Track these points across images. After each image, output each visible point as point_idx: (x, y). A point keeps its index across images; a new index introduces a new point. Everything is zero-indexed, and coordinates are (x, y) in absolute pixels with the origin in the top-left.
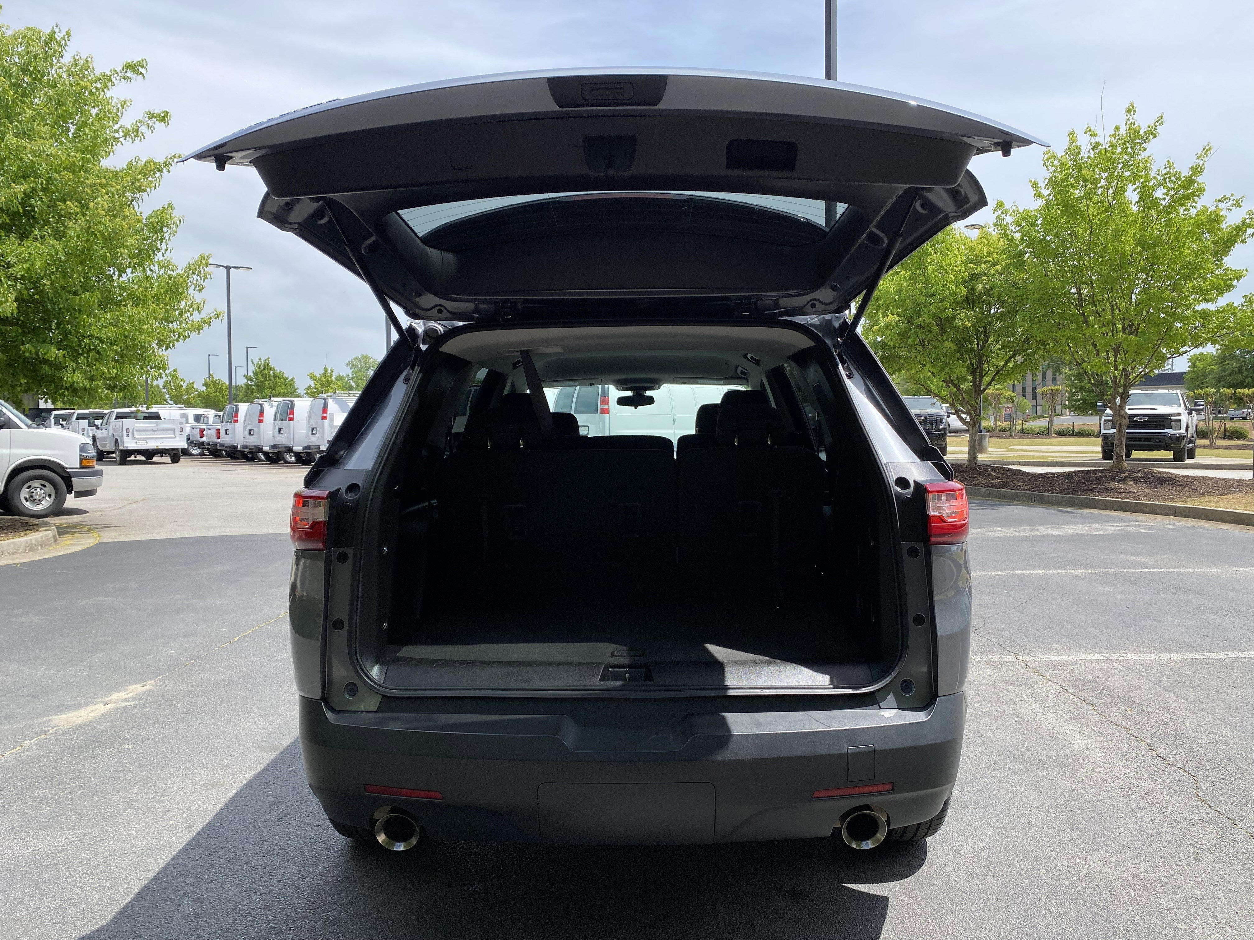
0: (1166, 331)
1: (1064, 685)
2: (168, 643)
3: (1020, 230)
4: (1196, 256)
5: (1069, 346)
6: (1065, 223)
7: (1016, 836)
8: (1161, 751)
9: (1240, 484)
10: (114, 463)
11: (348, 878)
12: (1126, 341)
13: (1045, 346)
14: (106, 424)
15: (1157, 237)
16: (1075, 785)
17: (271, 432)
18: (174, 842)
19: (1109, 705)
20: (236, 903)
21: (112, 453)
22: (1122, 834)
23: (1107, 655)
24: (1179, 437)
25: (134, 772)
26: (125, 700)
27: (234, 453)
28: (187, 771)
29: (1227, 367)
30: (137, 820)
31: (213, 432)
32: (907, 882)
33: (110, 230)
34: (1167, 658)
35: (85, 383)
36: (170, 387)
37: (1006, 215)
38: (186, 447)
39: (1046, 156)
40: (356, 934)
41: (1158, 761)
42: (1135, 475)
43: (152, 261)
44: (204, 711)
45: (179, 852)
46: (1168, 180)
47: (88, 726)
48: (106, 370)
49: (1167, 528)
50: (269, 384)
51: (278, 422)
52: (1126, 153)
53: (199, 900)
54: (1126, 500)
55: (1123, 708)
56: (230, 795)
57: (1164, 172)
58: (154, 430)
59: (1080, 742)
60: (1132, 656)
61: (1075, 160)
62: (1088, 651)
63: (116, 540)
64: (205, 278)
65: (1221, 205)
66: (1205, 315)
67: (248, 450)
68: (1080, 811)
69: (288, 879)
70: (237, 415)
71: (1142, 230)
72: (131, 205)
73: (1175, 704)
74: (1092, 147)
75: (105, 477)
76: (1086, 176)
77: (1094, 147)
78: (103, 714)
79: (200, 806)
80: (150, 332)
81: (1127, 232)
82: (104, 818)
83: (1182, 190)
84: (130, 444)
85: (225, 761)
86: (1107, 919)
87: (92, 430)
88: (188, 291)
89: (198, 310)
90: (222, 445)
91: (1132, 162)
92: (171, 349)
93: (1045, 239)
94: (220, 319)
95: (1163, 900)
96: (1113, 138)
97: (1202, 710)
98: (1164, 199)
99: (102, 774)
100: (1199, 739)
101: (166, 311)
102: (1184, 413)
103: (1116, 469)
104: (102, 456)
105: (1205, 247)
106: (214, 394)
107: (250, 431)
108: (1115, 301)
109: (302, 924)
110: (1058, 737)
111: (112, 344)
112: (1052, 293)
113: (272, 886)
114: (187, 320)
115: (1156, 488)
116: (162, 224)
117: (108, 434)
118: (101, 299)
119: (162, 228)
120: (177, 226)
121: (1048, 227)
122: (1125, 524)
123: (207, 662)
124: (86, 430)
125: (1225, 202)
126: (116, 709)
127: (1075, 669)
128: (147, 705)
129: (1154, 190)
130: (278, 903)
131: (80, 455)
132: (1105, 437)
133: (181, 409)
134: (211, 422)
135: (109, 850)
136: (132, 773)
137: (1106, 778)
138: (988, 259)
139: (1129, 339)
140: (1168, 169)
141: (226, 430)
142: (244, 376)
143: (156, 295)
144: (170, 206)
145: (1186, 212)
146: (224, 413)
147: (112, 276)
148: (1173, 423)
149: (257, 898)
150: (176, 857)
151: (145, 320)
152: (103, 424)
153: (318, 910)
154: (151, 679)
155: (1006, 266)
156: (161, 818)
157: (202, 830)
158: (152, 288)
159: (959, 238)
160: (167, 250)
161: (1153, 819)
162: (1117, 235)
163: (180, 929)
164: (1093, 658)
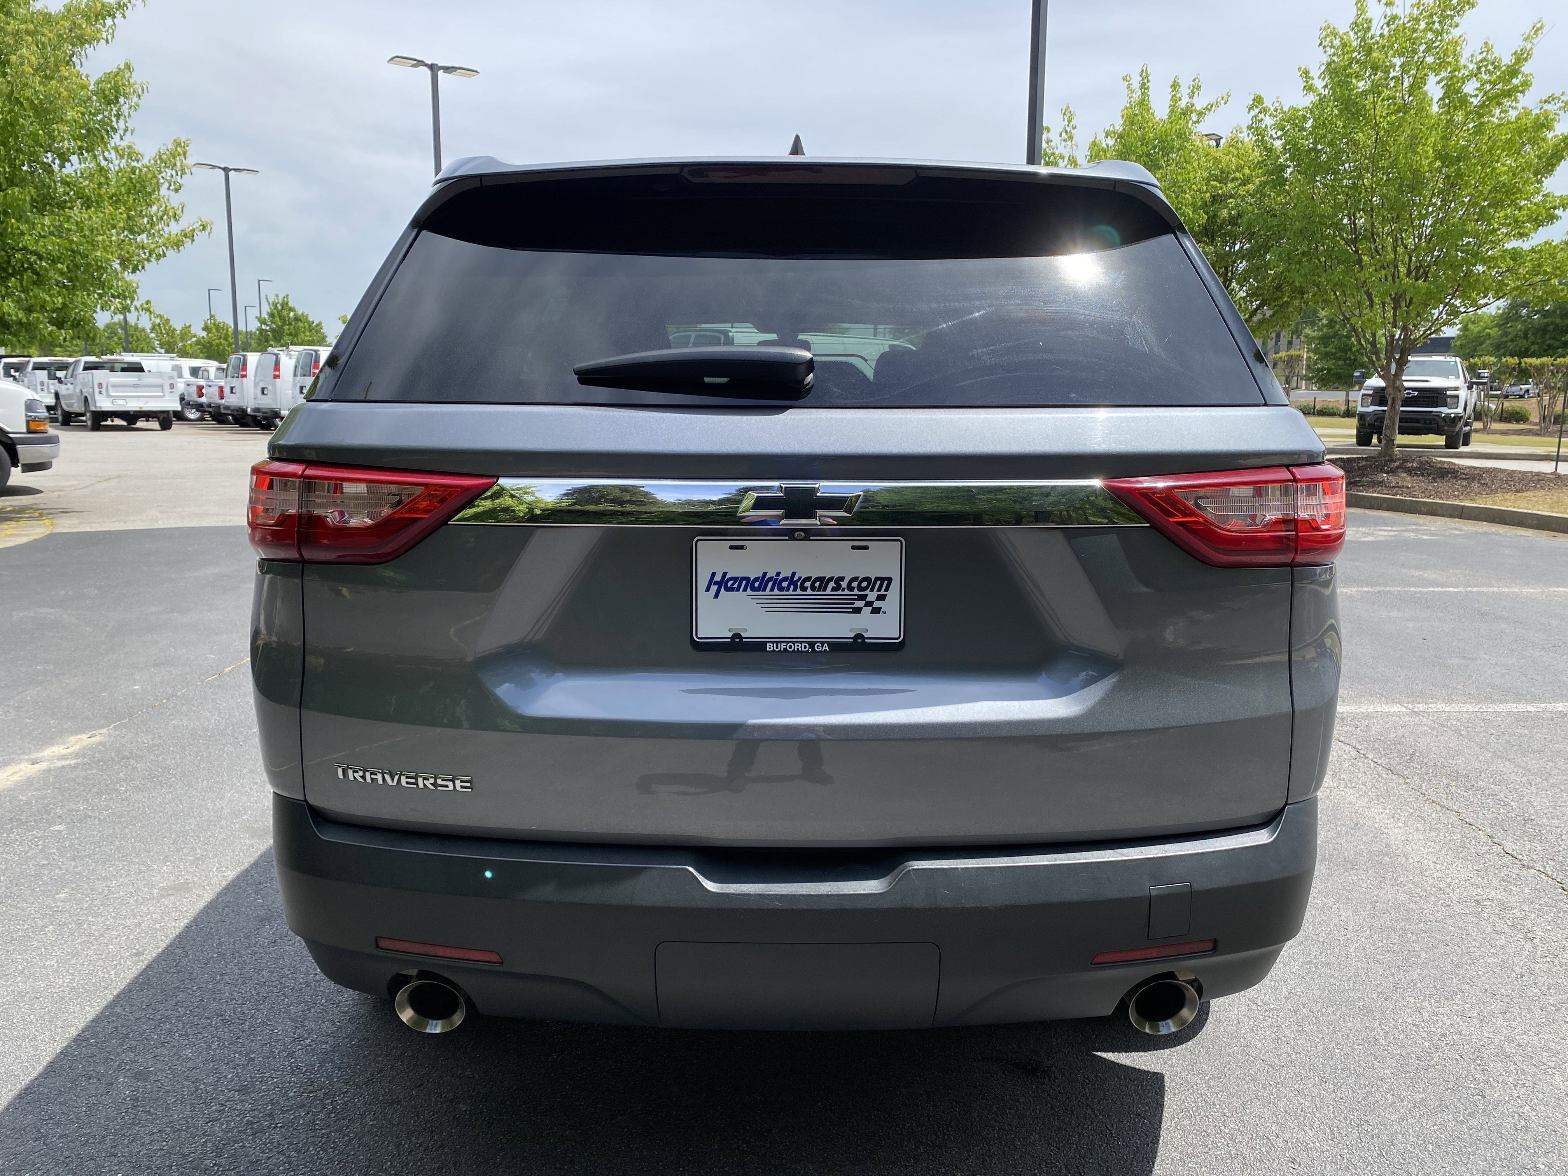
0: (1464, 276)
1: (1360, 748)
2: (133, 674)
3: (1282, 135)
4: (1514, 175)
5: (1335, 294)
6: (1344, 127)
7: (1332, 976)
8: (1509, 846)
9: (1540, 478)
10: (84, 428)
11: (368, 1040)
12: (1412, 289)
13: (1304, 294)
14: (72, 377)
15: (1464, 147)
16: (1402, 897)
17: (290, 392)
18: (112, 981)
19: (1425, 777)
20: (197, 1080)
21: (83, 415)
22: (1481, 973)
23: (1410, 706)
24: (1455, 417)
25: (64, 867)
26: (63, 757)
27: (243, 418)
28: (141, 867)
29: (1509, 330)
30: (61, 944)
31: (215, 391)
32: (1186, 1049)
33: (41, 97)
34: (1489, 710)
35: (20, 316)
36: (159, 331)
37: (1265, 115)
38: (179, 409)
39: (1324, 34)
40: (376, 1136)
41: (1507, 860)
42: (1409, 465)
43: (106, 147)
44: (174, 775)
45: (118, 996)
46: (1483, 69)
47: (6, 796)
48: (48, 298)
49: (1455, 535)
50: (289, 329)
51: (299, 378)
52: (1431, 30)
53: (140, 1076)
54: (1398, 497)
55: (1445, 782)
56: (201, 905)
57: (1479, 58)
58: (135, 386)
59: (1396, 831)
60: (1442, 707)
61: (1363, 39)
62: (1383, 699)
63: (75, 530)
64: (183, 173)
65: (1547, 107)
66: (1516, 255)
67: (261, 414)
68: (1414, 938)
69: (278, 1041)
70: (244, 368)
71: (1444, 138)
72: (71, 63)
73: (1513, 777)
74: (1386, 21)
75: (62, 445)
76: (1377, 60)
77: (1389, 21)
78: (28, 778)
79: (155, 921)
80: (107, 245)
81: (1427, 139)
82: (13, 939)
83: (1501, 84)
84: (104, 404)
85: (198, 851)
86: (1484, 1111)
87: (53, 384)
88: (159, 190)
89: (175, 217)
90: (227, 408)
91: (1438, 43)
92: (140, 271)
93: (1314, 149)
94: (207, 232)
95: (1557, 1079)
96: (1415, 8)
97: (1553, 785)
98: (1476, 96)
99: (17, 869)
100: (1557, 827)
101: (129, 218)
102: (1464, 387)
103: (1384, 457)
104: (68, 420)
105: (1526, 162)
106: (217, 341)
107: (263, 389)
108: (1401, 235)
109: (295, 1118)
110: (1364, 824)
111: (54, 262)
112: (1319, 222)
113: (253, 1052)
114: (161, 232)
115: (1436, 482)
116: (117, 92)
117: (75, 389)
118: (35, 196)
119: (117, 98)
120: (139, 96)
121: (1320, 132)
122: (1399, 529)
123: (184, 702)
124: (46, 384)
125: (1553, 103)
126: (49, 770)
127: (1370, 724)
128: (94, 765)
129: (1464, 83)
130: (261, 1082)
131: (27, 416)
132: (1362, 417)
133: (172, 359)
134: (212, 377)
135: (13, 991)
136: (60, 868)
137: (1441, 885)
138: (1238, 175)
139: (1416, 285)
140: (1485, 54)
141: (232, 388)
142: (257, 317)
143: (114, 195)
144: (128, 66)
145: (1503, 115)
146: (228, 366)
147: (50, 166)
148: (1449, 399)
149: (230, 1073)
150: (111, 1005)
151: (100, 228)
152: (68, 377)
153: (320, 1094)
154: (102, 727)
155: (1260, 185)
156: (96, 940)
157: (156, 960)
158: (108, 184)
159: (1200, 145)
160: (126, 130)
161: (1518, 949)
162: (1413, 143)
163: (108, 1125)
164: (1392, 710)
